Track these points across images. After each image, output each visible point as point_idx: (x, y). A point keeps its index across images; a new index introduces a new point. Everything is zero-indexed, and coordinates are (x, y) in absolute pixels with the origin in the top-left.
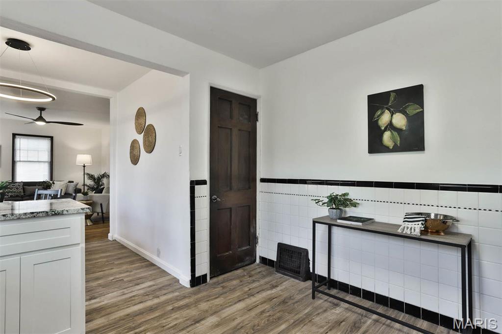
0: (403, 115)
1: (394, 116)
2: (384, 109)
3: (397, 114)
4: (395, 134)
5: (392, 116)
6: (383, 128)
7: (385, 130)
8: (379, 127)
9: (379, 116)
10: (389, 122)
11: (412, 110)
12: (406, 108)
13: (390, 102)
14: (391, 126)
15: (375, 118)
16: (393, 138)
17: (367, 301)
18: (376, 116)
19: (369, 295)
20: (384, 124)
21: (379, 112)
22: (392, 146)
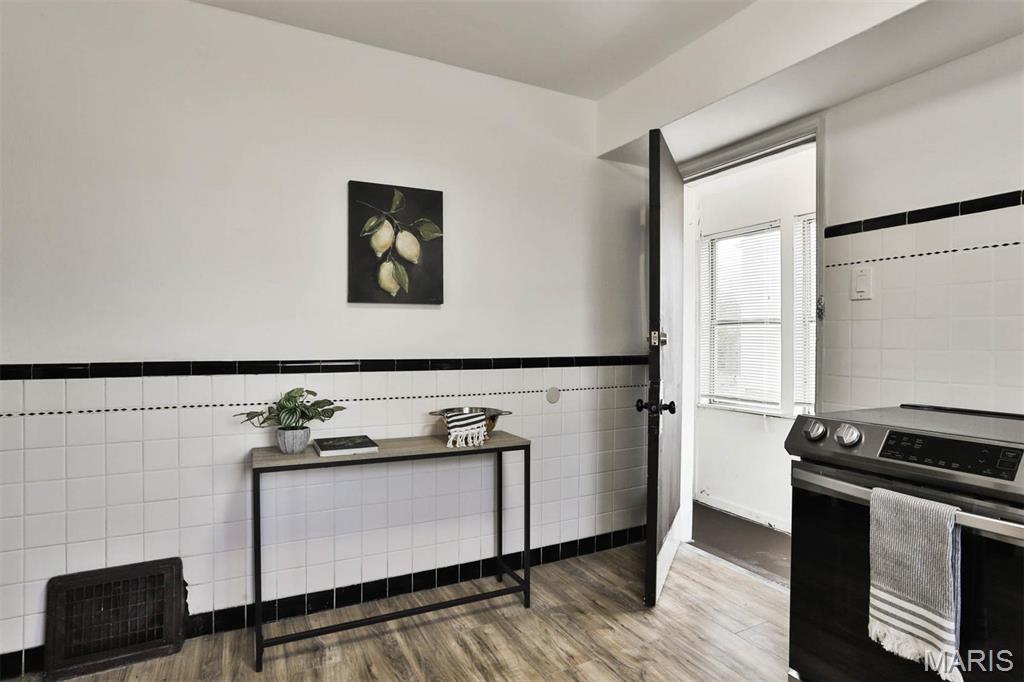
0: (413, 237)
1: (399, 234)
2: (383, 218)
3: (405, 233)
4: (401, 269)
5: (396, 234)
6: (380, 255)
7: (384, 258)
8: (372, 252)
9: (373, 229)
10: (390, 244)
11: (428, 232)
12: (419, 225)
13: (394, 207)
14: (393, 253)
15: (365, 232)
16: (397, 276)
17: (347, 607)
18: (367, 227)
19: (348, 595)
20: (382, 247)
21: (372, 222)
22: (396, 290)
